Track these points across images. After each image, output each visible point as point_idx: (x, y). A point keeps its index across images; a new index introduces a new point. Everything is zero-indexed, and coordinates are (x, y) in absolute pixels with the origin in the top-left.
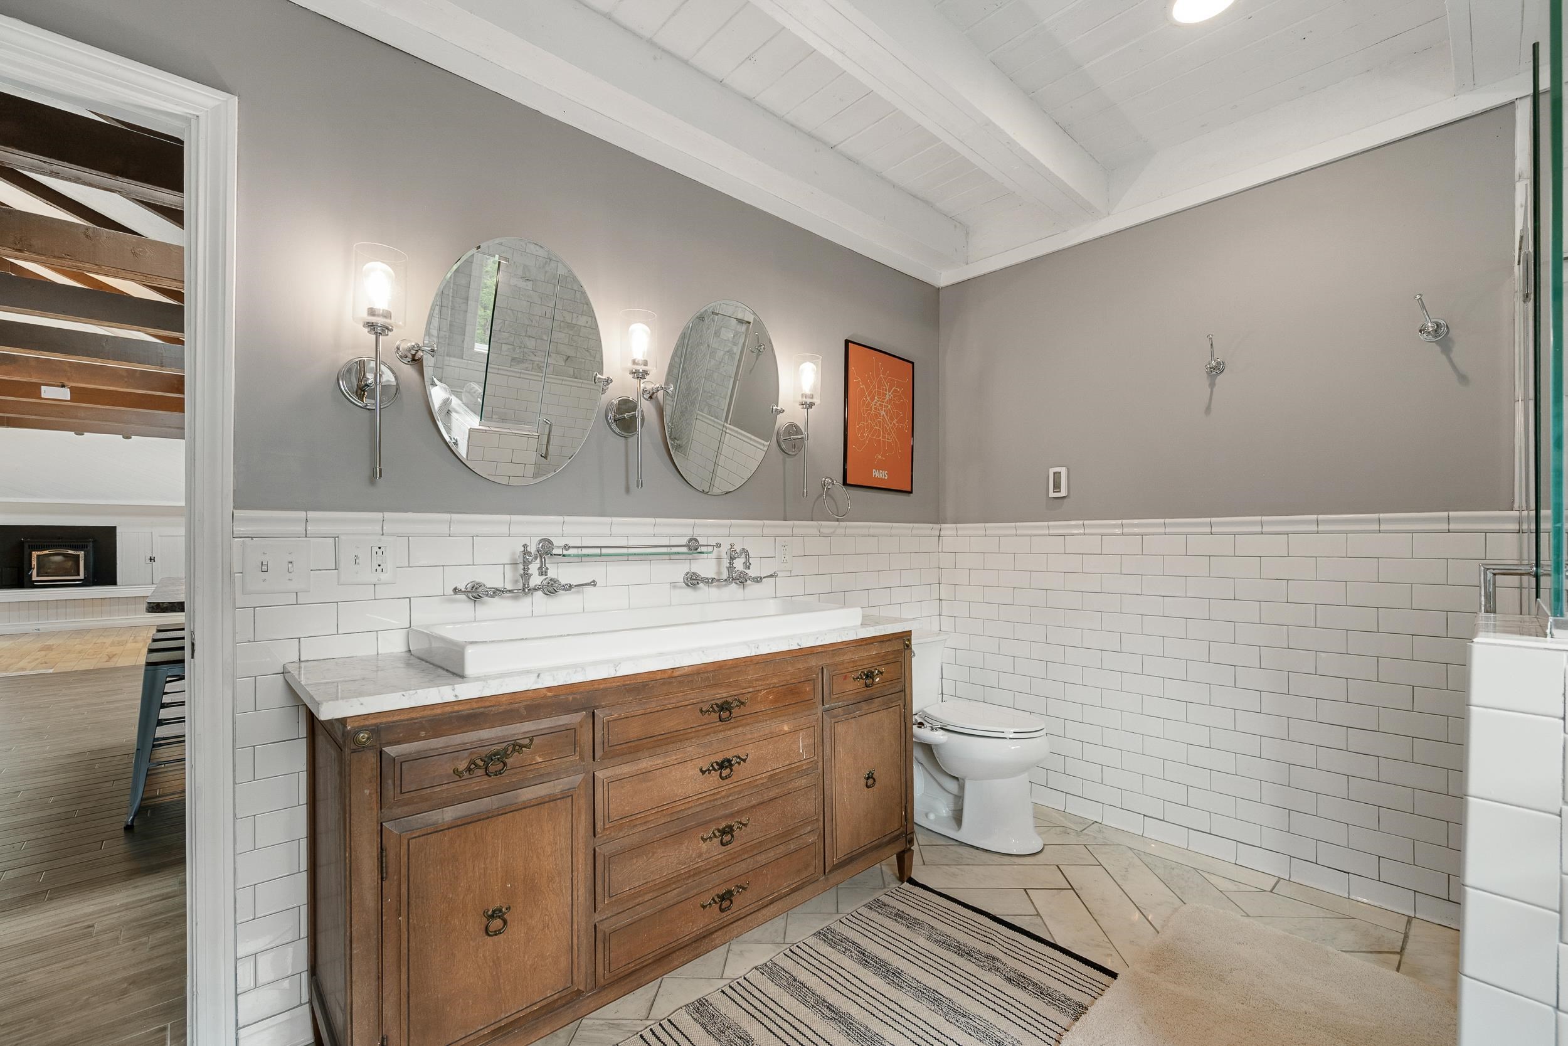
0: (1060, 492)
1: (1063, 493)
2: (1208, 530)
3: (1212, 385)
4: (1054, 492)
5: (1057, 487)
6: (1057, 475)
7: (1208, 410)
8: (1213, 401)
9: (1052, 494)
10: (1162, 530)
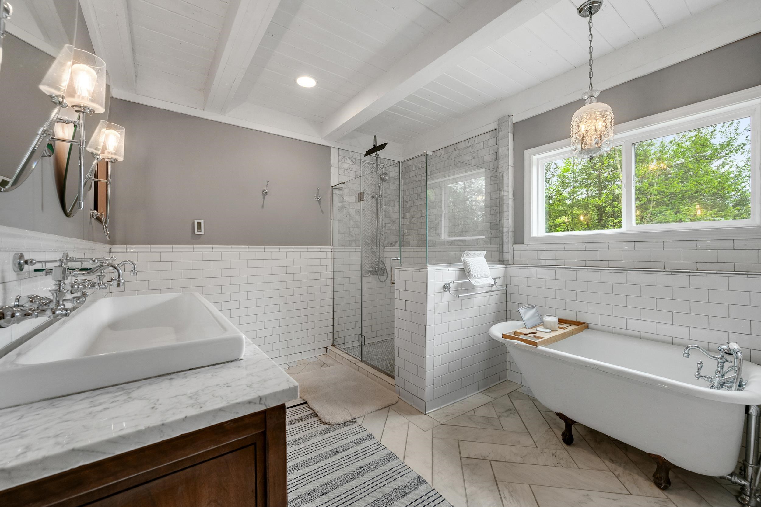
0: (201, 231)
1: (202, 232)
2: (263, 250)
3: (264, 198)
4: (197, 231)
5: (199, 228)
6: (199, 224)
7: (263, 207)
8: (264, 204)
9: (196, 232)
10: (247, 250)
